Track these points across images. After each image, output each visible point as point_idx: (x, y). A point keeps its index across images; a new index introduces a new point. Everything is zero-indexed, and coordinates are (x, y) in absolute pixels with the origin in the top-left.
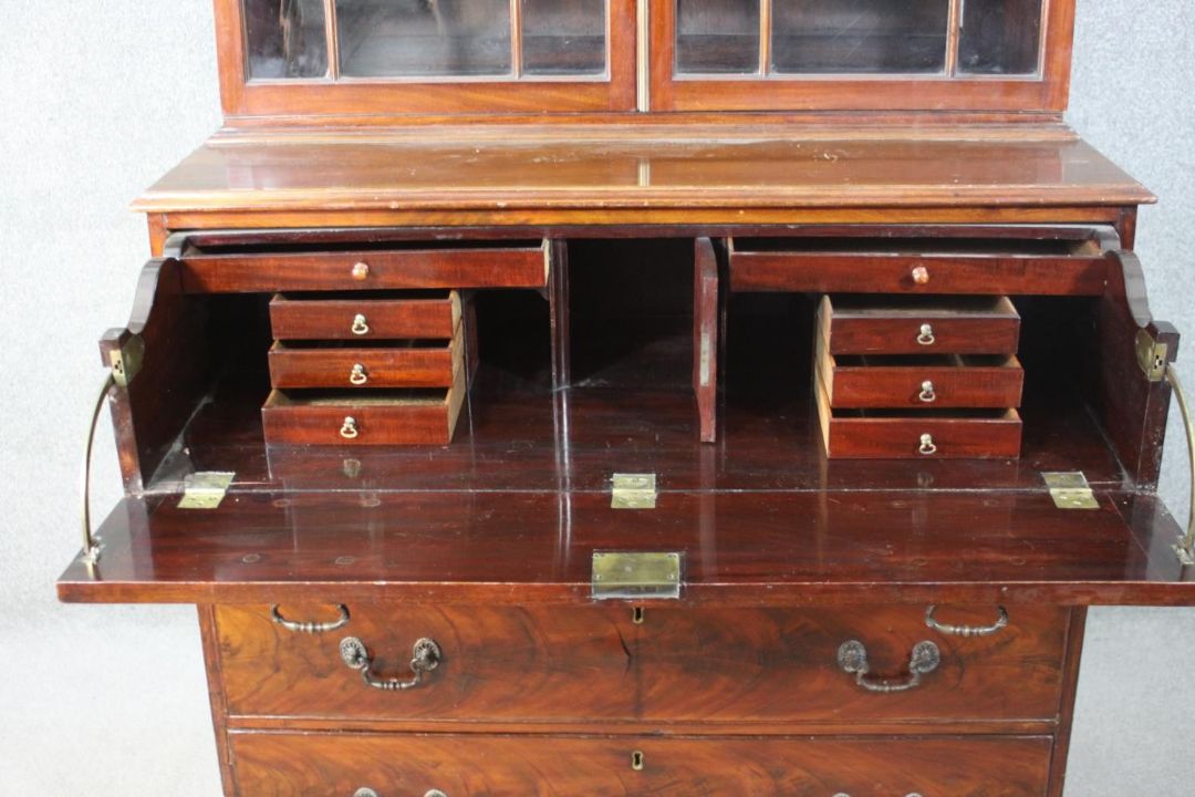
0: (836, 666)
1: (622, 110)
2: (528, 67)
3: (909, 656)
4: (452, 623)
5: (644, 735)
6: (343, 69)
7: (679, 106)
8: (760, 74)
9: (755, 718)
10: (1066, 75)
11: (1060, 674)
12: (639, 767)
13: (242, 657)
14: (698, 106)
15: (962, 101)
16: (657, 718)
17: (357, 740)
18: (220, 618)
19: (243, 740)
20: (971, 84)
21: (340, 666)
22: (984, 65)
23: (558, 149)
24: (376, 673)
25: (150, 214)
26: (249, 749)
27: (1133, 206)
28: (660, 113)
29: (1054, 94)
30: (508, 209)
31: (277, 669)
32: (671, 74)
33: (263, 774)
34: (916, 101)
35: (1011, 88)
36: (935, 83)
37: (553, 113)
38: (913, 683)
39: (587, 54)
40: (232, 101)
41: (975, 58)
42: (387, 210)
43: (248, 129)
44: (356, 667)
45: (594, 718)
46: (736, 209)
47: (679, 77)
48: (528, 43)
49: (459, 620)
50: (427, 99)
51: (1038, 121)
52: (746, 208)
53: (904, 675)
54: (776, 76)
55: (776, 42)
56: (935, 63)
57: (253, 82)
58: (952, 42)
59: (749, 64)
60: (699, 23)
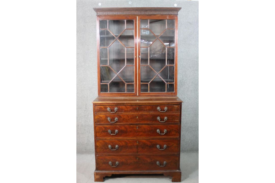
0: (156, 147)
1: (136, 95)
2: (127, 92)
3: (164, 146)
4: (120, 144)
5: (138, 155)
6: (110, 92)
7: (141, 95)
8: (149, 92)
9: (149, 153)
10: (177, 92)
11: (178, 148)
12: (138, 159)
13: (99, 147)
14: (143, 95)
15: (167, 94)
17: (110, 156)
19: (98, 156)
21: (108, 148)
22: (169, 91)
23: (130, 99)
24: (112, 148)
25: (93, 104)
27: (181, 103)
28: (139, 96)
29: (176, 94)
30: (126, 103)
31: (102, 148)
32: (140, 92)
33: (100, 160)
34: (163, 94)
36: (165, 93)
37: (129, 96)
39: (133, 90)
40: (99, 94)
41: (168, 91)
42: (115, 103)
43: (101, 97)
44: (110, 148)
45: (133, 153)
46: (146, 103)
47: (141, 92)
48: (127, 89)
49: (120, 143)
50: (117, 94)
51: (175, 96)
53: (163, 148)
55: (150, 89)
56: (165, 91)
57: (101, 93)
58: (166, 89)
59: (147, 91)
60: (143, 88)
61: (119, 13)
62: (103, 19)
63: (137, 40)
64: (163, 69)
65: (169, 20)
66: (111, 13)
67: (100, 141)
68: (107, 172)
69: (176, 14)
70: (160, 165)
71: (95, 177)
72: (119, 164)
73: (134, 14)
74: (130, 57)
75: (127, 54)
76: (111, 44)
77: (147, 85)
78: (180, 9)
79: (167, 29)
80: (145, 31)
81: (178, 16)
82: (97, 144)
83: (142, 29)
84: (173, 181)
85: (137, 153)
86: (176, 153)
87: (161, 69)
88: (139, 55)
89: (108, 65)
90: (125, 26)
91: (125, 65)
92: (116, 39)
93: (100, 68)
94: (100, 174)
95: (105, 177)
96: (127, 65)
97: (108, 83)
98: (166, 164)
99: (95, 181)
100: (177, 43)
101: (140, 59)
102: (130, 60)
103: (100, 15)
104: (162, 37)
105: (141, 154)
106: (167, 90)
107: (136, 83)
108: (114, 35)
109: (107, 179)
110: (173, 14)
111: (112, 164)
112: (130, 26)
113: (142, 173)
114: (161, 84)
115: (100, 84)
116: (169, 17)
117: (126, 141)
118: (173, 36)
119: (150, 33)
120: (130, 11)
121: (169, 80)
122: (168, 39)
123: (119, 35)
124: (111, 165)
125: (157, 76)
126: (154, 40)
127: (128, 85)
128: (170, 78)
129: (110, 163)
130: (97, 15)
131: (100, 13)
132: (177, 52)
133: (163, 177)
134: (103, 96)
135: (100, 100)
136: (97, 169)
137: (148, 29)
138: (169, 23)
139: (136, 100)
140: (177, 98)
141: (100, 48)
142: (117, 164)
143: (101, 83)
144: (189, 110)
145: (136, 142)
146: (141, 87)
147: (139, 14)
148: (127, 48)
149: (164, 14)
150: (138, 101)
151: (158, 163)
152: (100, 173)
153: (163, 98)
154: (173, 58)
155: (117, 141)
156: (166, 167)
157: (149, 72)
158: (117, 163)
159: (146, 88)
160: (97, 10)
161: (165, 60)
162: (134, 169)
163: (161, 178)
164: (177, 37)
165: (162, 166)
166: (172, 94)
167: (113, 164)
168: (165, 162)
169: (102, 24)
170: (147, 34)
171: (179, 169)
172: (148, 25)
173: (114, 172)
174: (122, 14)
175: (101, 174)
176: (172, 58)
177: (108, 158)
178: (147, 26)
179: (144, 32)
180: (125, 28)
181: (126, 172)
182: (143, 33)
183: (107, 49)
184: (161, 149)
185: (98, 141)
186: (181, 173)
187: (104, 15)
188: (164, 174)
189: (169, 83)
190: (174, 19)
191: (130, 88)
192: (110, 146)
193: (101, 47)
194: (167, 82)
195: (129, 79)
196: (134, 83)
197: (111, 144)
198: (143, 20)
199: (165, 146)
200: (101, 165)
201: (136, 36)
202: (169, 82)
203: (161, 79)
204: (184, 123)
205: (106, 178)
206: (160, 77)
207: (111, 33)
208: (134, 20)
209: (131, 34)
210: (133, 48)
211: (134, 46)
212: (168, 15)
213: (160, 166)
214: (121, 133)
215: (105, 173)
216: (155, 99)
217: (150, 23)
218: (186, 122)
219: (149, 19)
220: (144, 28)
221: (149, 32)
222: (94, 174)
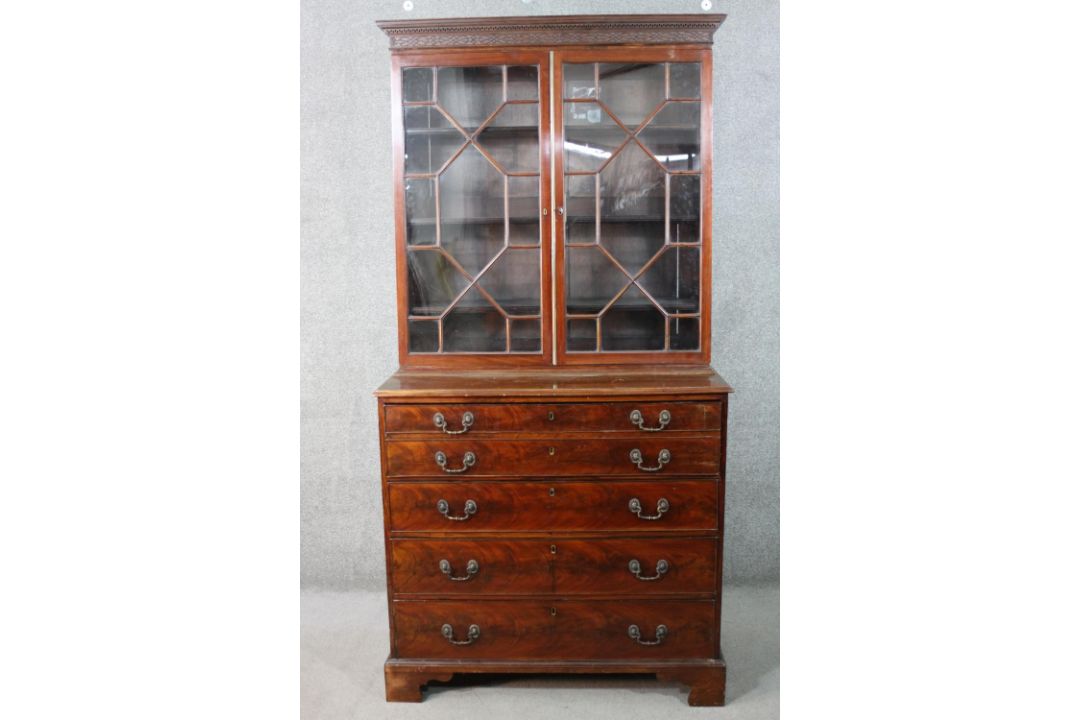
0: (627, 570)
1: (547, 364)
2: (511, 350)
3: (656, 566)
4: (483, 555)
5: (557, 600)
6: (444, 349)
7: (568, 363)
8: (597, 351)
9: (599, 593)
10: (709, 351)
11: (715, 573)
12: (554, 614)
13: (402, 569)
14: (575, 363)
15: (672, 360)
16: (562, 593)
17: (445, 604)
18: (394, 553)
19: (398, 604)
20: (674, 354)
21: (440, 572)
22: (679, 348)
23: (524, 378)
24: (454, 573)
25: (379, 398)
26: (402, 608)
28: (561, 366)
29: (706, 357)
30: (507, 397)
31: (415, 573)
32: (565, 351)
33: (406, 619)
34: (654, 361)
35: (689, 355)
36: (661, 354)
37: (522, 366)
38: (658, 576)
39: (534, 344)
40: (403, 360)
41: (675, 345)
42: (464, 397)
43: (409, 371)
44: (445, 572)
45: (538, 593)
46: (586, 397)
47: (568, 352)
48: (513, 341)
49: (485, 552)
50: (475, 360)
51: (700, 368)
52: (590, 396)
53: (655, 574)
54: (603, 352)
55: (603, 339)
56: (661, 347)
57: (412, 353)
58: (667, 339)
59: (594, 348)
60: (575, 334)
61: (480, 40)
62: (414, 64)
63: (553, 144)
64: (654, 258)
65: (680, 62)
66: (446, 40)
67: (409, 545)
68: (433, 664)
69: (705, 39)
70: (641, 639)
71: (387, 684)
72: (481, 635)
73: (538, 43)
74: (525, 214)
75: (510, 200)
76: (448, 162)
77: (592, 322)
78: (720, 18)
79: (670, 100)
80: (585, 108)
81: (713, 47)
82: (397, 556)
83: (569, 101)
84: (693, 702)
85: (551, 593)
86: (704, 594)
87: (647, 262)
88: (559, 203)
89: (438, 244)
90: (505, 91)
91: (503, 245)
92: (470, 142)
93: (408, 257)
94: (408, 671)
95: (425, 683)
96: (511, 245)
97: (439, 315)
98: (664, 634)
99: (388, 700)
100: (709, 156)
101: (565, 220)
102: (525, 226)
103: (406, 49)
104: (648, 133)
105: (569, 596)
106: (671, 342)
107: (547, 313)
108: (459, 125)
109: (438, 692)
110: (692, 40)
111: (453, 633)
112: (527, 91)
113: (571, 672)
114: (648, 318)
115: (408, 320)
116: (680, 52)
117: (508, 543)
118: (694, 126)
119: (603, 118)
120: (521, 32)
121: (679, 303)
122: (676, 141)
123: (481, 126)
124: (450, 636)
125: (634, 285)
126: (618, 144)
127: (516, 324)
128: (684, 295)
129: (446, 628)
130: (390, 49)
131: (404, 41)
132: (709, 191)
133: (655, 687)
134: (417, 367)
135: (406, 383)
136: (395, 652)
137: (595, 101)
138: (677, 75)
139: (547, 383)
140: (710, 372)
141: (405, 178)
142: (472, 635)
143: (412, 317)
144: (761, 420)
145: (548, 547)
146: (569, 333)
147: (560, 41)
148: (511, 178)
149: (659, 41)
150: (555, 387)
151: (633, 630)
152: (407, 667)
153: (655, 373)
154: (694, 217)
155: (473, 543)
156: (665, 648)
157: (603, 270)
158: (473, 628)
159: (588, 334)
160: (393, 28)
161: (663, 222)
162: (540, 654)
163: (648, 687)
164: (709, 131)
165: (648, 643)
166: (692, 360)
167: (460, 632)
168: (661, 629)
169: (413, 82)
170: (592, 121)
171: (718, 655)
172: (593, 86)
173: (461, 665)
174: (491, 44)
175: (412, 674)
176: (689, 217)
177: (438, 609)
178: (591, 90)
179: (578, 112)
180: (505, 99)
181: (510, 664)
182: (575, 117)
183: (433, 182)
184: (645, 576)
185: (397, 544)
186: (723, 669)
187: (419, 49)
188: (658, 676)
189: (678, 315)
190: (699, 62)
191: (526, 334)
192: (444, 564)
193: (408, 174)
194: (671, 310)
195: (521, 300)
196: (541, 315)
197: (451, 556)
198: (575, 67)
199: (661, 564)
200: (411, 637)
201: (547, 128)
202: (682, 311)
203: (646, 298)
204: (743, 469)
205: (430, 689)
206: (644, 291)
207: (447, 117)
208: (539, 67)
209: (528, 122)
210: (535, 178)
211: (540, 171)
212: (672, 44)
213: (644, 643)
214: (489, 512)
215: (428, 668)
216: (623, 377)
217: (603, 76)
218: (748, 466)
219: (600, 62)
220: (579, 97)
221: (598, 112)
222: (386, 673)
